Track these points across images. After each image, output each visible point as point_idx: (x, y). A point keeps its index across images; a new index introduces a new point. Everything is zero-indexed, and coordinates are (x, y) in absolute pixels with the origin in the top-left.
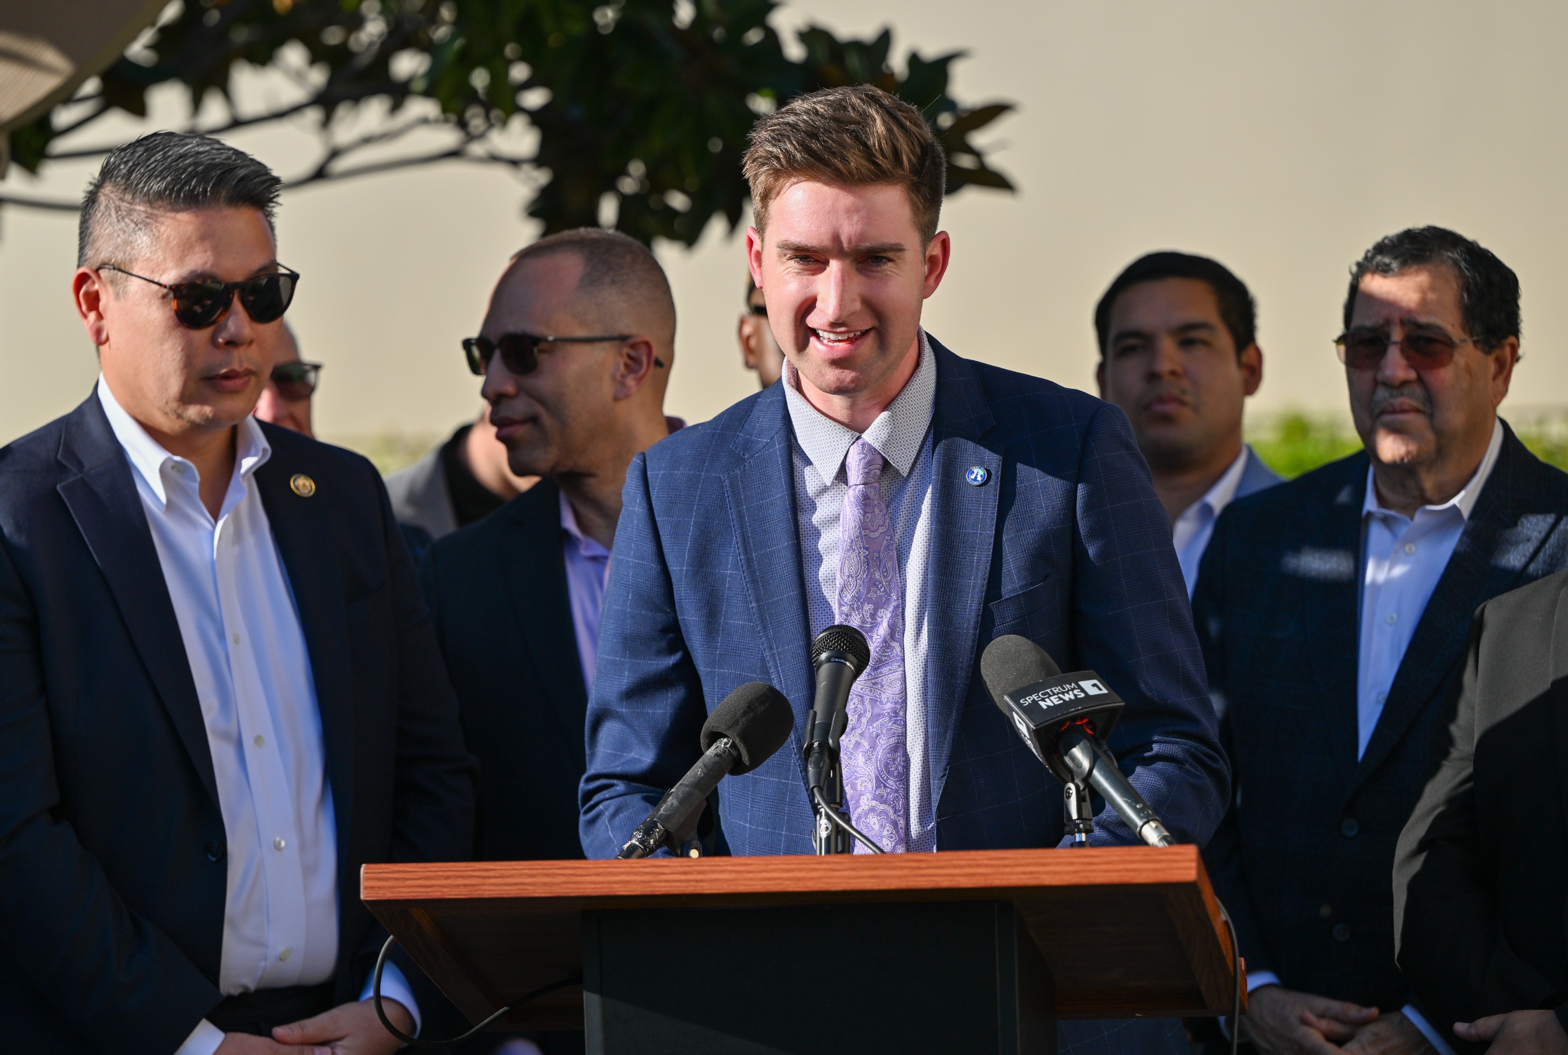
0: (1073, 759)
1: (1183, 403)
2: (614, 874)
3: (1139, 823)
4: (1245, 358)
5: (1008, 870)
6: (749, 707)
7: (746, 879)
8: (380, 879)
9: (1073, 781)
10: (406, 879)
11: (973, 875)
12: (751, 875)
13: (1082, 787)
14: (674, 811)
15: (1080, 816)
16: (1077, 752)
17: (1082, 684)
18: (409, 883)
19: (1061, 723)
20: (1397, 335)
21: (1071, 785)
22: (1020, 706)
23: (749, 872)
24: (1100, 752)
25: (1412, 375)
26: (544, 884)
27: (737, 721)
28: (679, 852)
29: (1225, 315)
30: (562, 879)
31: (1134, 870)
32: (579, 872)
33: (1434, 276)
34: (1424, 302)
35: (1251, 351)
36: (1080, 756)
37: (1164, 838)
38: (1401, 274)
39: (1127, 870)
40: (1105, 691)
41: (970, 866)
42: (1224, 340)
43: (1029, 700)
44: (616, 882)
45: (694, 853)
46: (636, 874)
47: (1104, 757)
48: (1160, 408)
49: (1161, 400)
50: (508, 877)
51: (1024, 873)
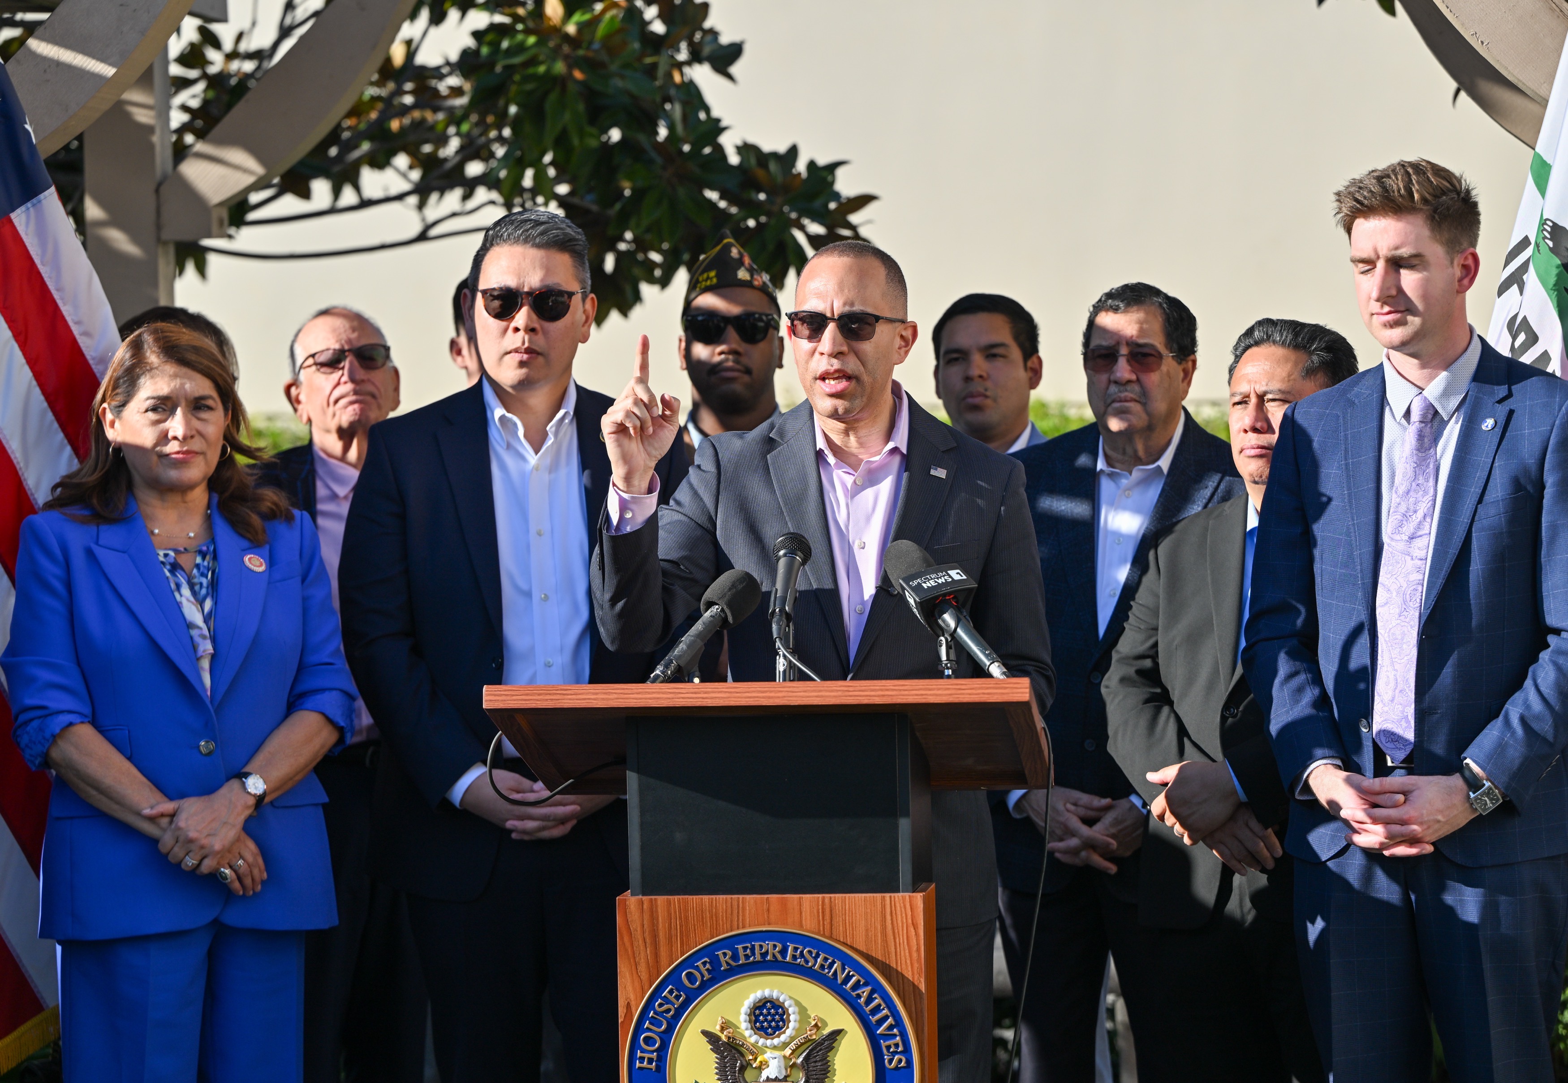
0: (944, 621)
1: (986, 397)
2: (649, 693)
3: (988, 663)
4: (1029, 364)
5: (906, 693)
6: (733, 585)
7: (735, 697)
8: (495, 695)
9: (943, 635)
10: (513, 695)
11: (883, 696)
12: (738, 695)
13: (949, 639)
14: (684, 652)
15: (948, 659)
16: (947, 617)
17: (951, 572)
18: (514, 698)
19: (937, 597)
20: (1124, 350)
21: (942, 638)
22: (910, 586)
23: (737, 693)
24: (961, 617)
25: (1134, 377)
26: (603, 699)
27: (725, 594)
28: (687, 679)
29: (1016, 338)
30: (616, 696)
31: (988, 694)
32: (626, 691)
33: (1147, 313)
34: (1141, 331)
35: (1034, 359)
36: (949, 619)
37: (1004, 673)
38: (1125, 311)
39: (984, 694)
40: (964, 577)
41: (882, 690)
42: (1016, 353)
43: (915, 583)
44: (650, 699)
45: (697, 680)
46: (663, 693)
47: (964, 620)
48: (971, 401)
49: (972, 396)
50: (580, 694)
51: (917, 695)
